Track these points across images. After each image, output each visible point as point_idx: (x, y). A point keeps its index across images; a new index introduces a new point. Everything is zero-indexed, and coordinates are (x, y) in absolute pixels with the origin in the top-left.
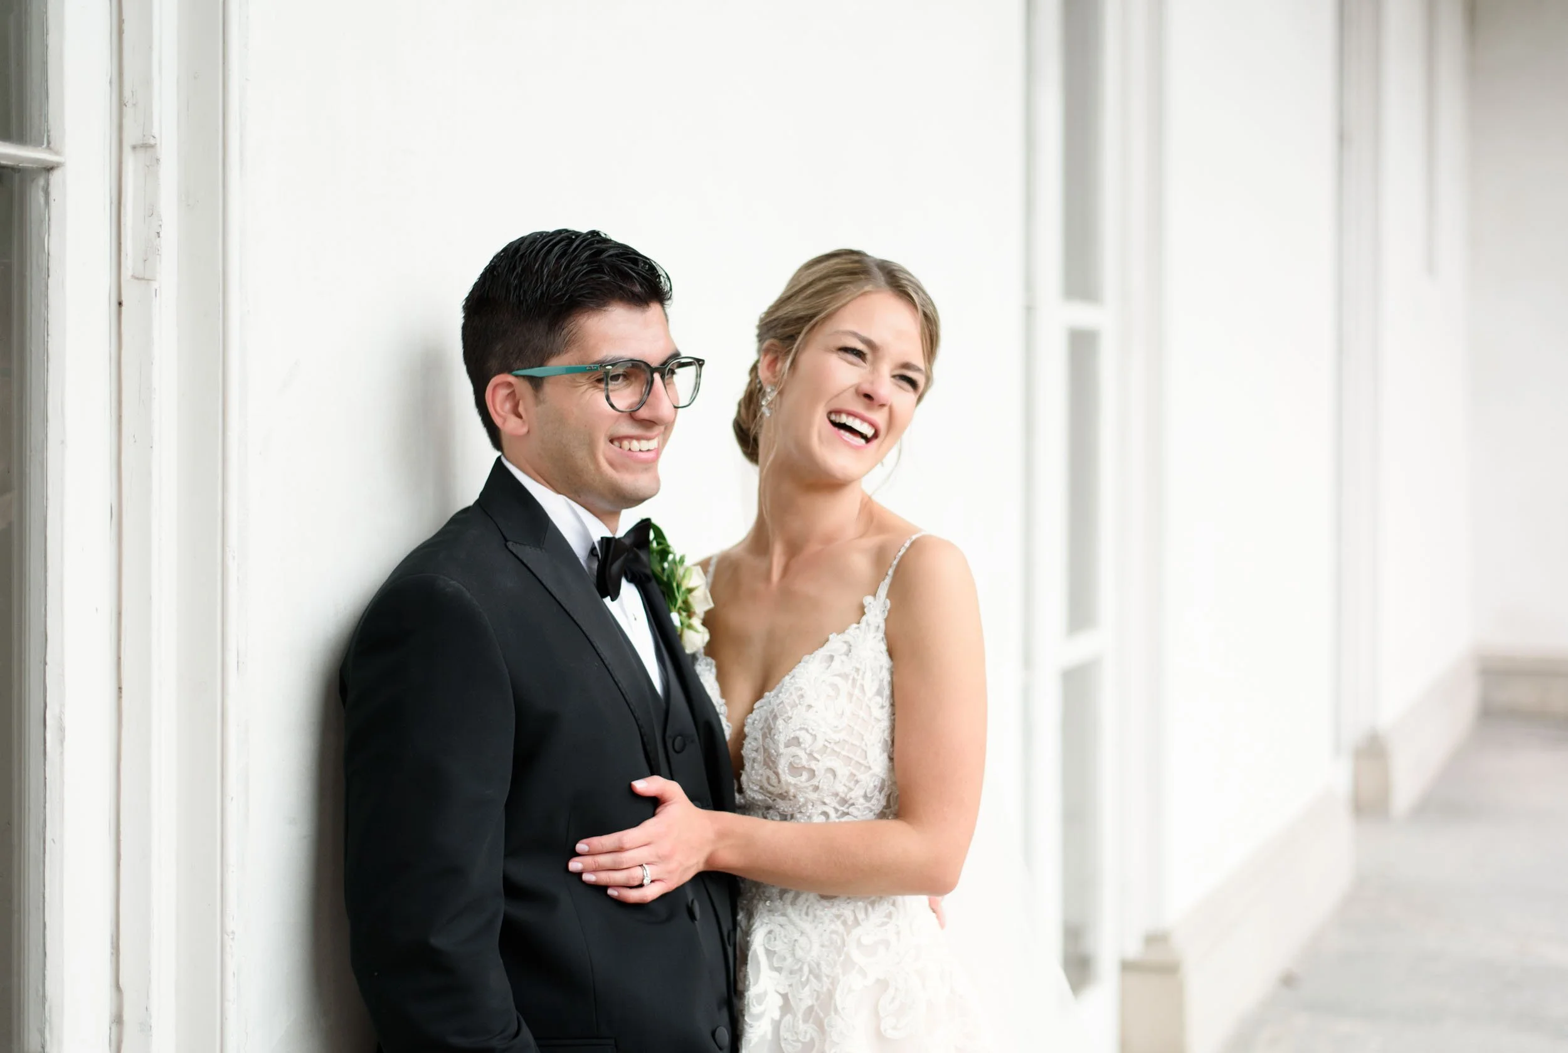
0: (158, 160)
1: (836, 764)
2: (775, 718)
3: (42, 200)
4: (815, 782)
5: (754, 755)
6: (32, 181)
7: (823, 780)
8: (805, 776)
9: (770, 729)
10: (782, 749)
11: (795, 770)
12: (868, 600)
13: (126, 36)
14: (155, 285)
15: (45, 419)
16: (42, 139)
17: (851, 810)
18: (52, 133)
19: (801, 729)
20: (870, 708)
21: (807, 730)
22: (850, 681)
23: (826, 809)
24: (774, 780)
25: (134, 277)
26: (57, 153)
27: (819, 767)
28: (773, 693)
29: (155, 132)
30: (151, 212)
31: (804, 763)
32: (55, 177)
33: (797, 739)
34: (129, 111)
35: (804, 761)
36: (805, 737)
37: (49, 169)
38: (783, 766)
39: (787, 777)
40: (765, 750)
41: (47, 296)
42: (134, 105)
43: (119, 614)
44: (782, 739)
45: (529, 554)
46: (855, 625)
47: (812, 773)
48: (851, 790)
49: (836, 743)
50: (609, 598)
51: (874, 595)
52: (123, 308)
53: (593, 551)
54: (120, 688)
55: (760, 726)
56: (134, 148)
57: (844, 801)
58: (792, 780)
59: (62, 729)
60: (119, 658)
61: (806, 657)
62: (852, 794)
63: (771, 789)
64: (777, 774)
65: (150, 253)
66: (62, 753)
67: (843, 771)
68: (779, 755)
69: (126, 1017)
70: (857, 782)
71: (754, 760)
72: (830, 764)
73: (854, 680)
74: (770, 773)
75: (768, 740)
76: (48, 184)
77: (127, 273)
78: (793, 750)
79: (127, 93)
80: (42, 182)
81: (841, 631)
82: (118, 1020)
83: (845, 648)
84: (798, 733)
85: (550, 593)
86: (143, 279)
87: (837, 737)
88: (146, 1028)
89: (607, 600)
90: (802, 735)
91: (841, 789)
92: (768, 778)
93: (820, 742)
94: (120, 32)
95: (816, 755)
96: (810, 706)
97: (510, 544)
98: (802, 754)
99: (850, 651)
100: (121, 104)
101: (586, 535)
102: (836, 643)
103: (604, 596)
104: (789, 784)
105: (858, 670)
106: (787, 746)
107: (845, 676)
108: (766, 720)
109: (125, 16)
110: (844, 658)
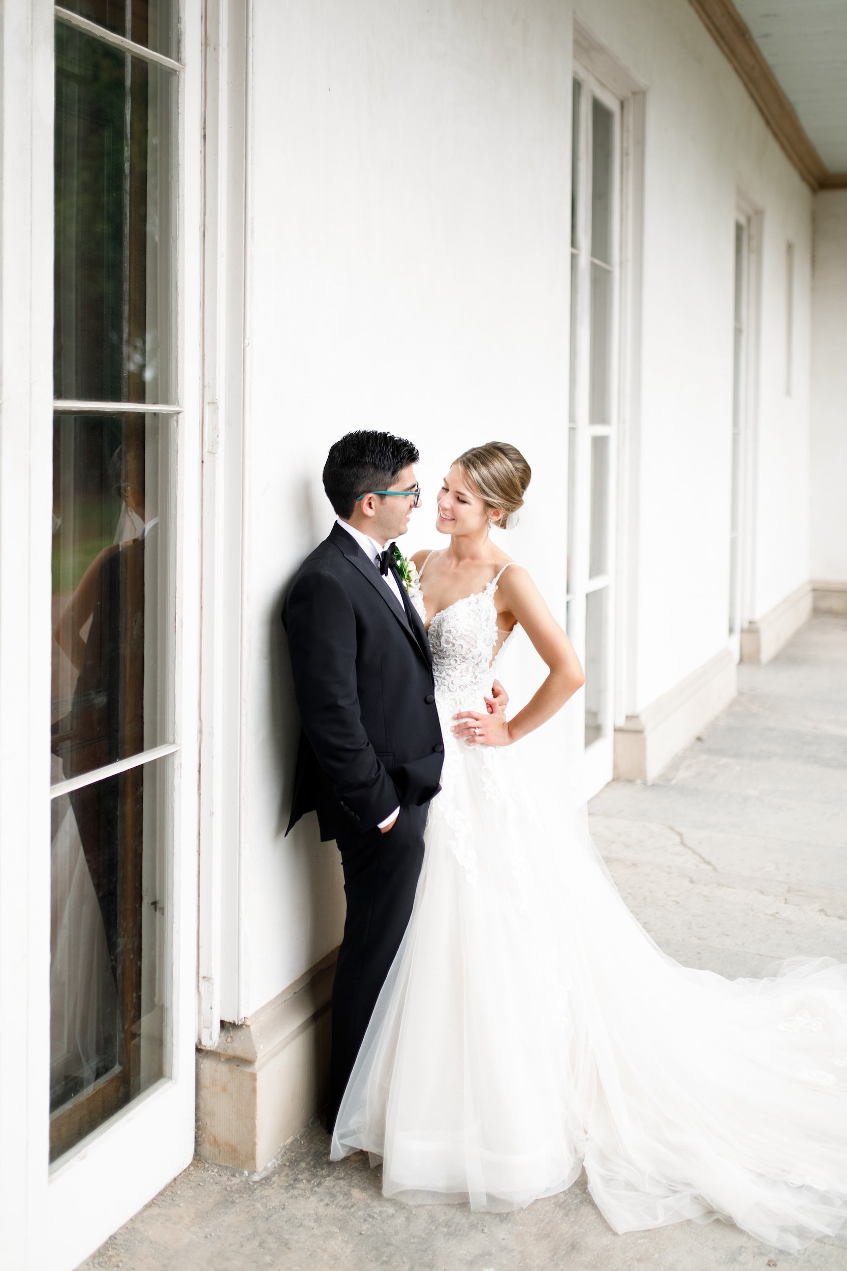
0: (218, 408)
1: (462, 642)
2: (444, 621)
3: (175, 425)
4: (454, 648)
5: (433, 633)
6: (172, 417)
7: (457, 648)
8: (451, 645)
9: (441, 625)
10: (444, 633)
11: (447, 642)
12: (488, 584)
13: (206, 361)
14: (217, 455)
15: (176, 507)
16: (176, 402)
17: (466, 661)
18: (179, 400)
19: (452, 627)
20: (481, 625)
21: (455, 628)
22: (476, 614)
23: (456, 659)
24: (438, 643)
25: (208, 452)
26: (181, 407)
27: (457, 643)
28: (445, 611)
29: (217, 398)
30: (215, 427)
31: (451, 640)
32: (180, 416)
33: (450, 631)
34: (206, 390)
35: (451, 639)
36: (454, 631)
37: (178, 413)
38: (443, 640)
39: (444, 644)
40: (437, 632)
41: (177, 461)
42: (209, 387)
43: (202, 579)
44: (444, 629)
45: (353, 559)
46: (482, 593)
47: (454, 645)
48: (467, 654)
49: (465, 636)
50: (384, 575)
51: (491, 583)
52: (204, 464)
53: (377, 557)
54: (202, 607)
55: (437, 622)
56: (209, 403)
57: (464, 658)
58: (445, 645)
59: (182, 622)
60: (201, 596)
61: (460, 600)
62: (468, 656)
63: (436, 647)
64: (440, 642)
65: (214, 444)
66: (182, 632)
67: (466, 646)
68: (442, 635)
69: (204, 730)
70: (471, 652)
71: (432, 635)
72: (460, 643)
73: (477, 613)
74: (438, 641)
75: (439, 629)
76: (178, 419)
77: (205, 450)
78: (448, 634)
79: (206, 382)
80: (175, 418)
81: (476, 594)
82: (200, 732)
83: (476, 601)
84: (451, 629)
85: (362, 573)
86: (212, 453)
87: (466, 633)
88: (211, 735)
89: (384, 576)
90: (452, 629)
91: (464, 653)
92: (436, 643)
93: (459, 634)
94: (203, 359)
95: (456, 638)
96: (458, 619)
97: (345, 555)
98: (451, 637)
99: (478, 602)
100: (204, 386)
101: (375, 550)
102: (473, 597)
103: (382, 574)
104: (444, 647)
105: (479, 610)
106: (446, 632)
107: (474, 611)
108: (440, 621)
109: (206, 353)
110: (475, 604)
